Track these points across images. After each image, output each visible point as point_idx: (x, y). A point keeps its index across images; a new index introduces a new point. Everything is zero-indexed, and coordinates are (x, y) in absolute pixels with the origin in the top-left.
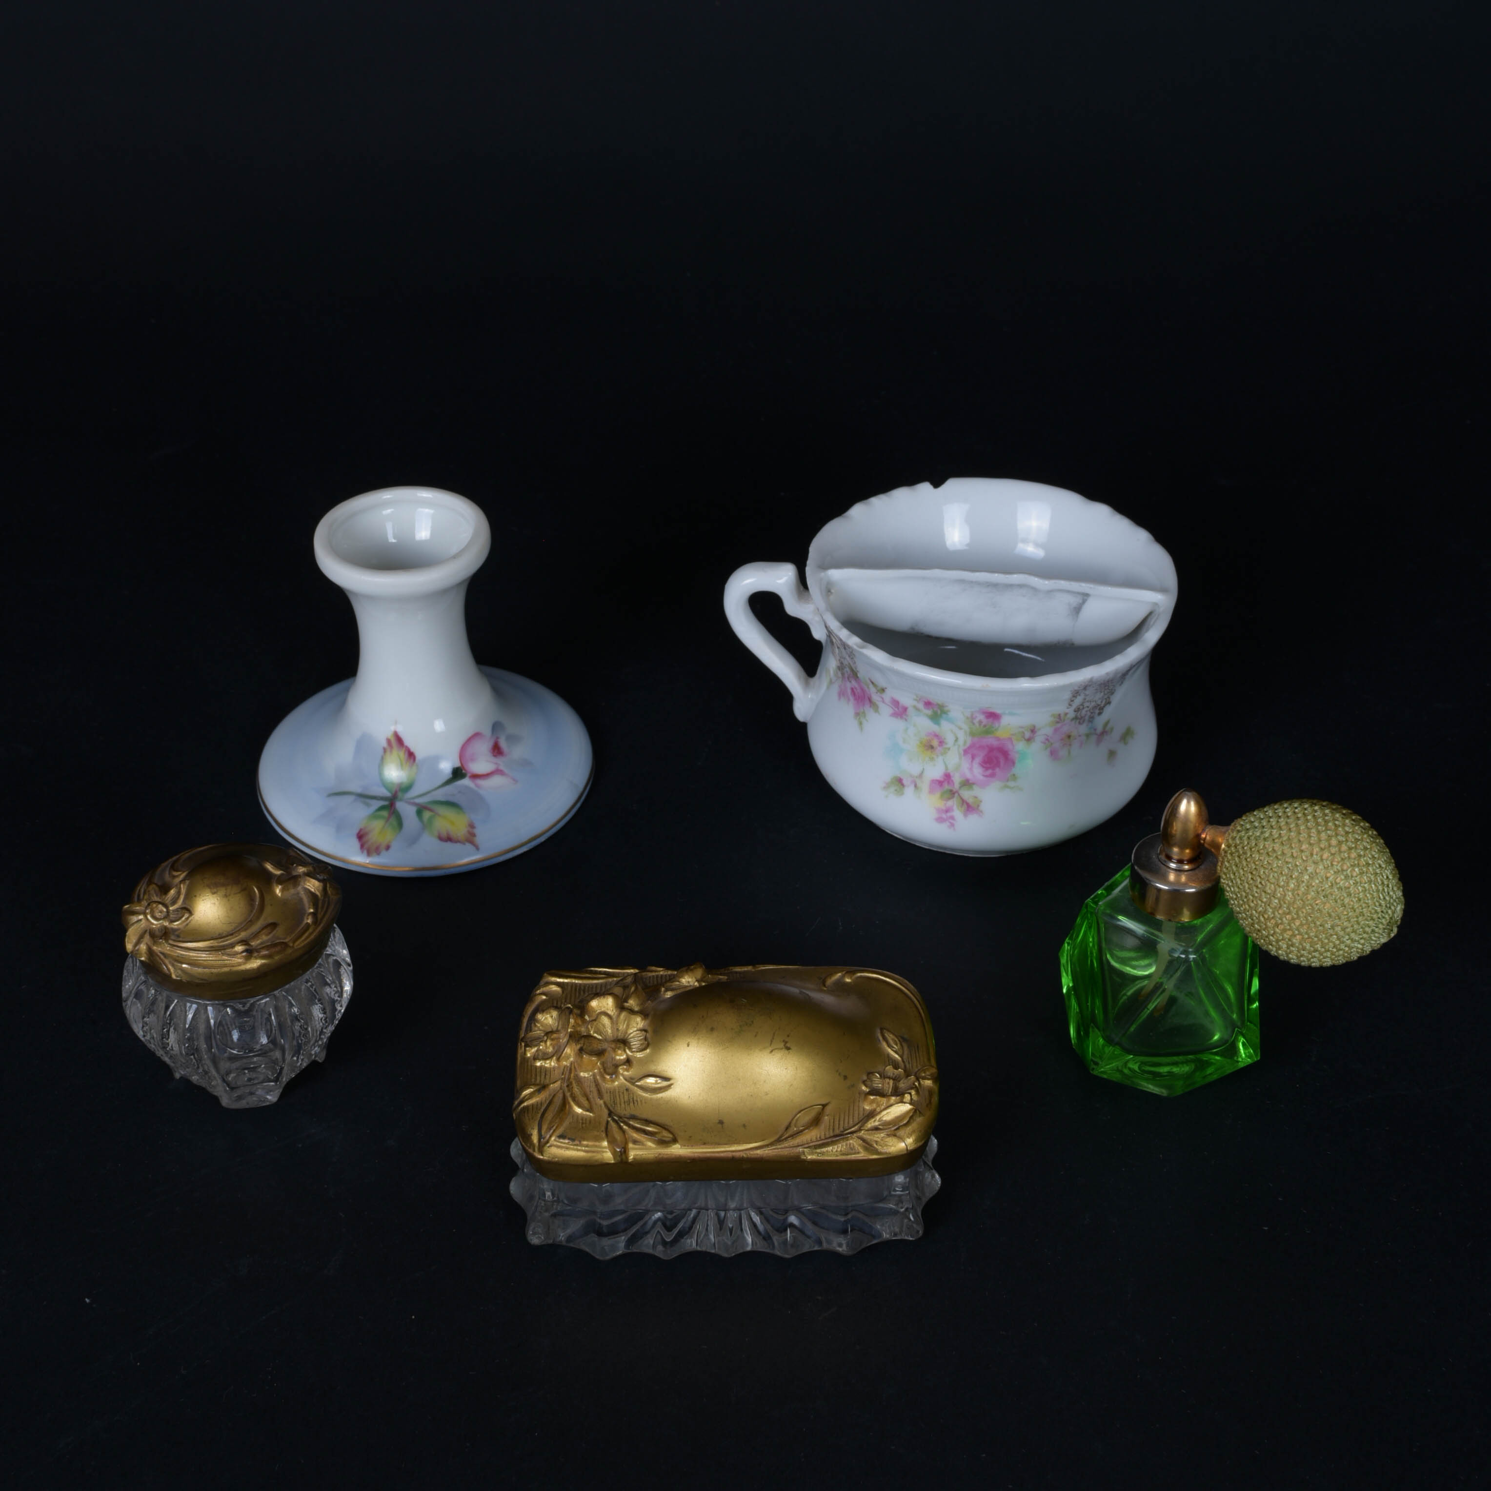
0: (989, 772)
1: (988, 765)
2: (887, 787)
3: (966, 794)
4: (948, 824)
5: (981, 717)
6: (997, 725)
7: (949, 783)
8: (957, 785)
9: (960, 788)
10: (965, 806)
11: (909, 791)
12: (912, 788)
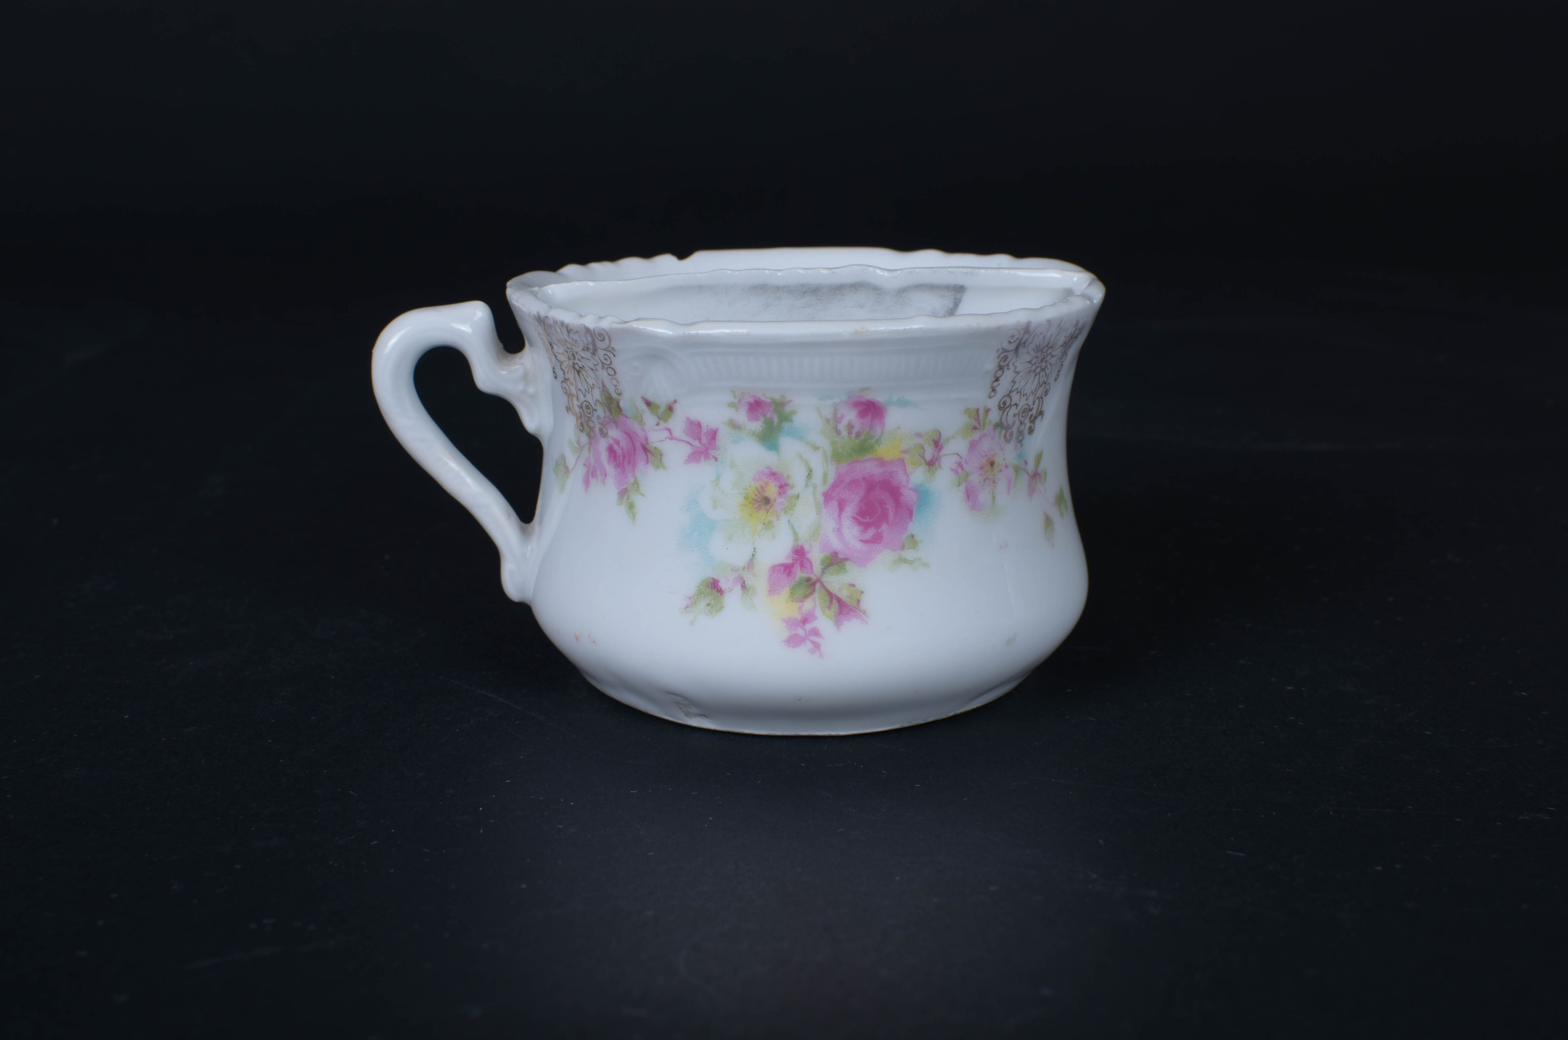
0: (871, 532)
1: (868, 520)
2: (691, 604)
3: (835, 582)
4: (809, 645)
5: (850, 416)
6: (879, 429)
7: (802, 565)
8: (817, 568)
9: (823, 571)
10: (835, 604)
11: (733, 599)
12: (738, 589)
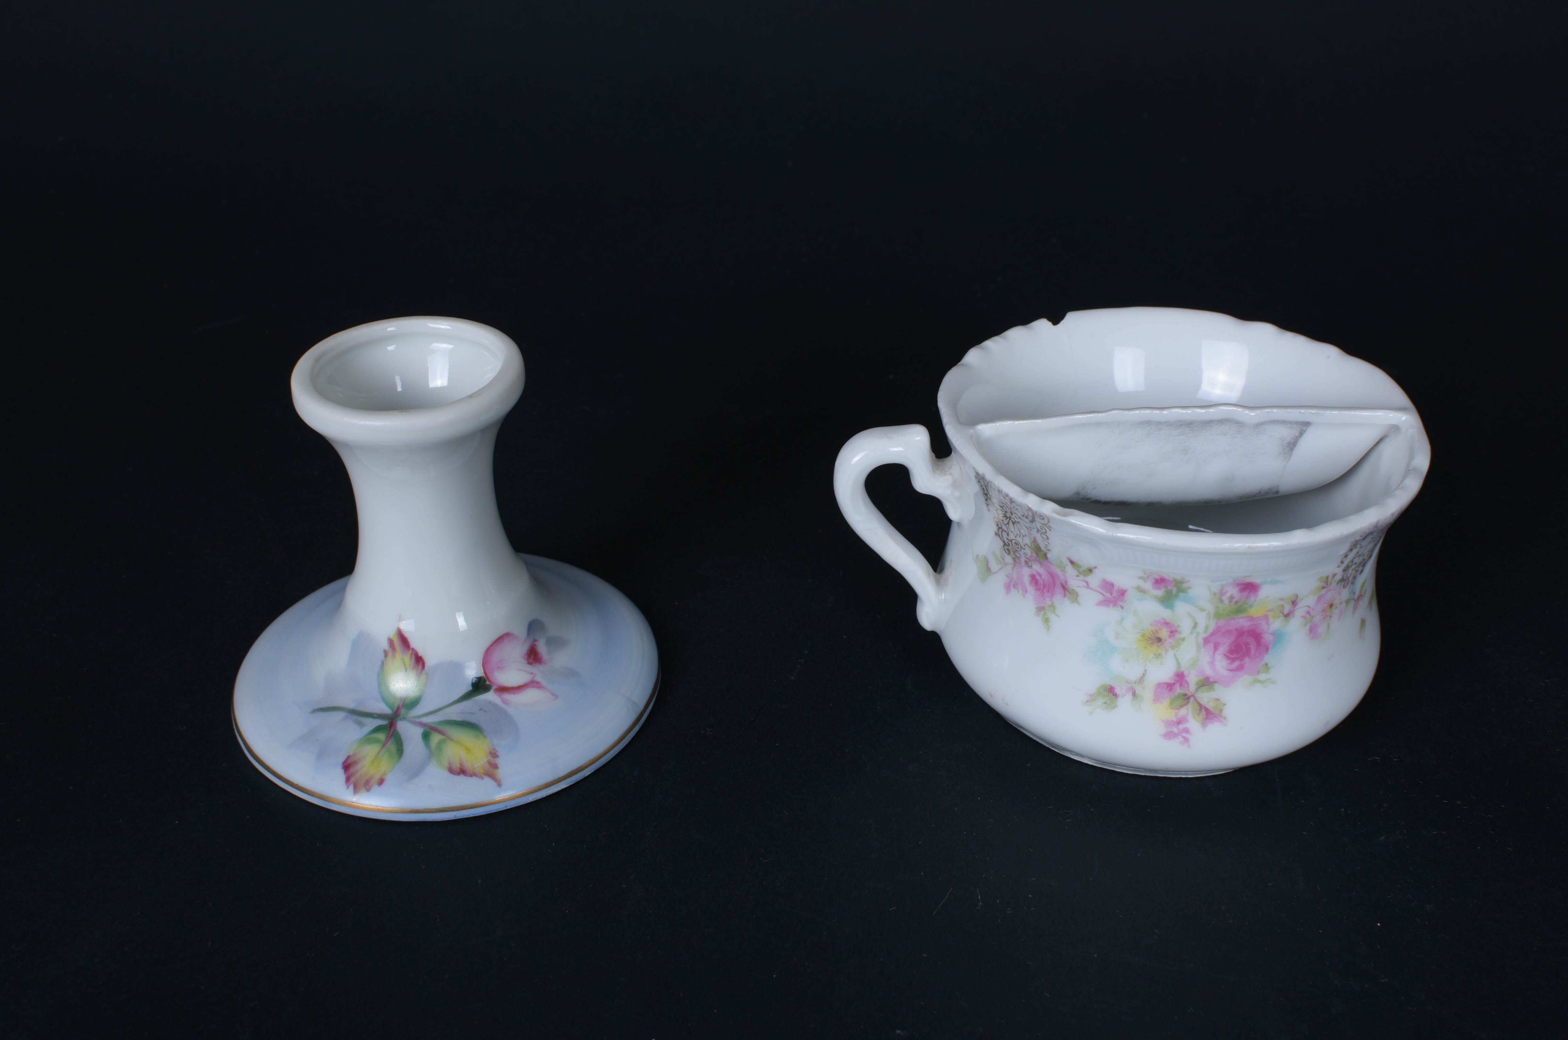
0: (1237, 664)
1: (1235, 656)
2: (1091, 699)
3: (1205, 697)
4: (1180, 739)
5: (1234, 591)
6: (1253, 599)
7: (1181, 685)
8: (1192, 687)
9: (1197, 690)
10: (1204, 712)
11: (1125, 702)
12: (1129, 696)
